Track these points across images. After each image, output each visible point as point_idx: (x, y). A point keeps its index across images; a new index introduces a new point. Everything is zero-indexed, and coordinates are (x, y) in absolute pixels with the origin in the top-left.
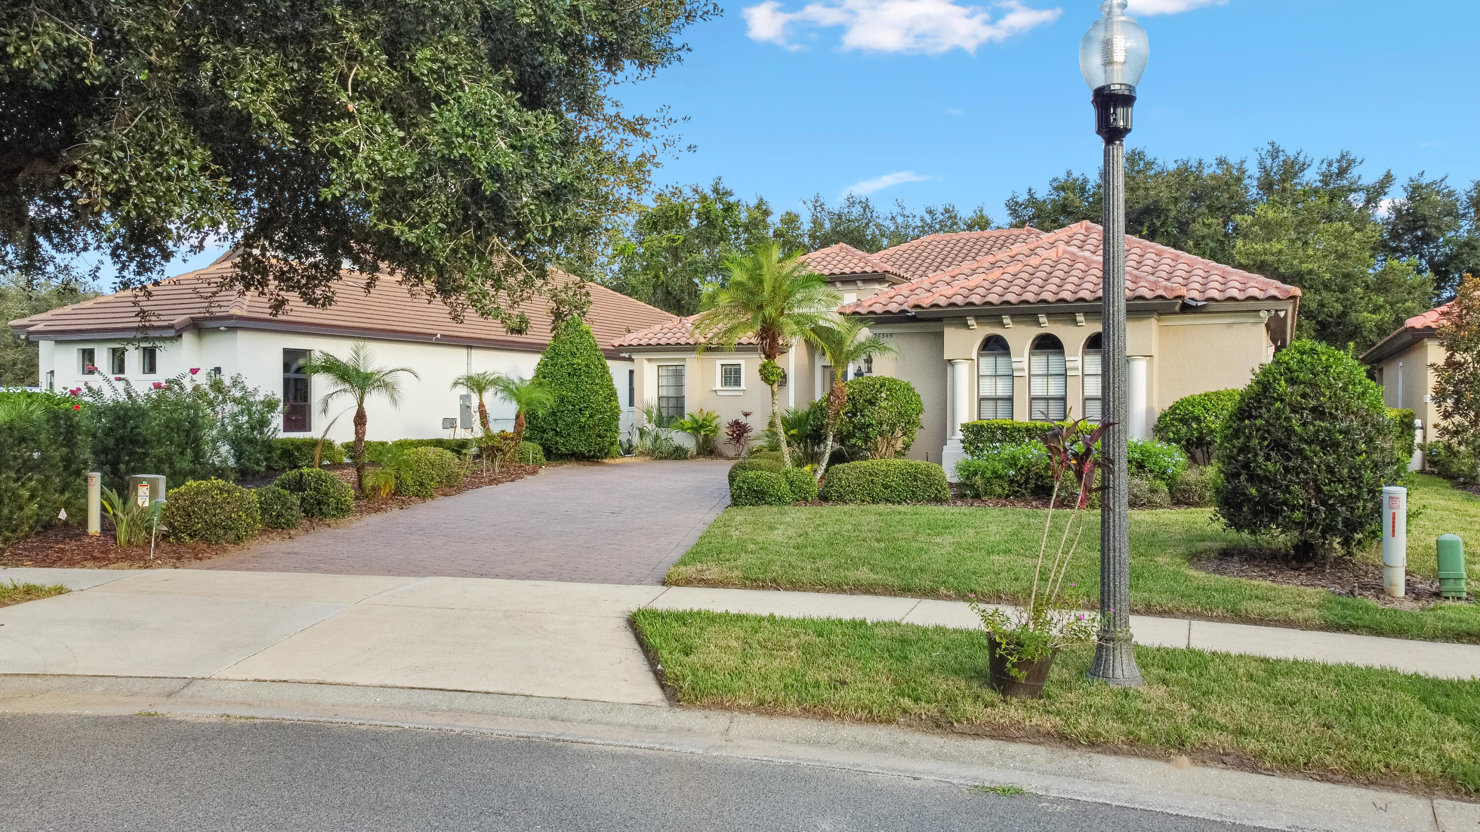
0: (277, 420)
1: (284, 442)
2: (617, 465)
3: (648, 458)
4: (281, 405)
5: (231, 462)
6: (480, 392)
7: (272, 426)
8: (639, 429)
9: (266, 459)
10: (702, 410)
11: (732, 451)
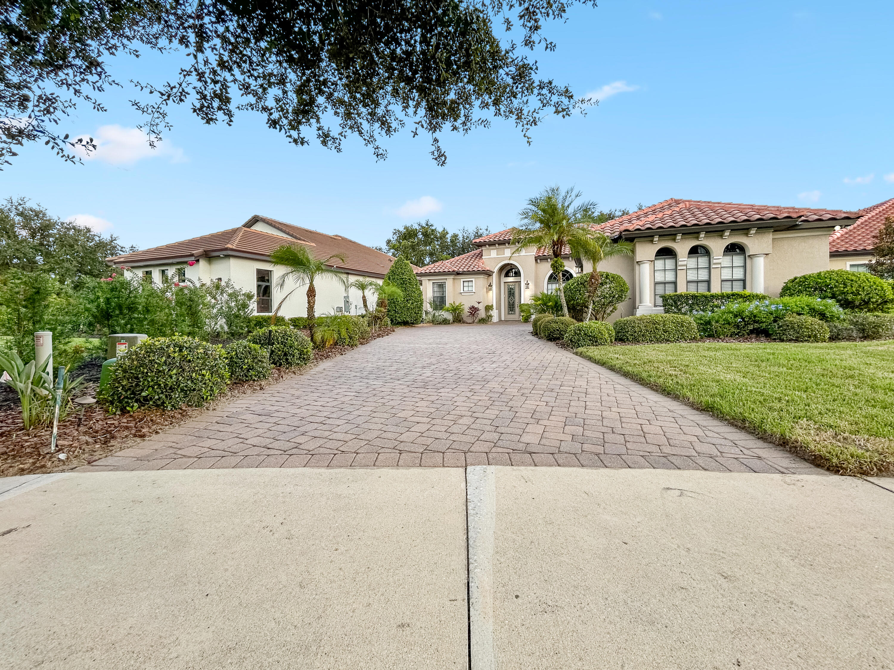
0: (253, 305)
1: (257, 317)
2: (420, 327)
3: (431, 324)
4: (255, 297)
5: (226, 328)
6: (363, 290)
7: (250, 308)
9: (247, 326)
10: (454, 302)
11: (470, 320)
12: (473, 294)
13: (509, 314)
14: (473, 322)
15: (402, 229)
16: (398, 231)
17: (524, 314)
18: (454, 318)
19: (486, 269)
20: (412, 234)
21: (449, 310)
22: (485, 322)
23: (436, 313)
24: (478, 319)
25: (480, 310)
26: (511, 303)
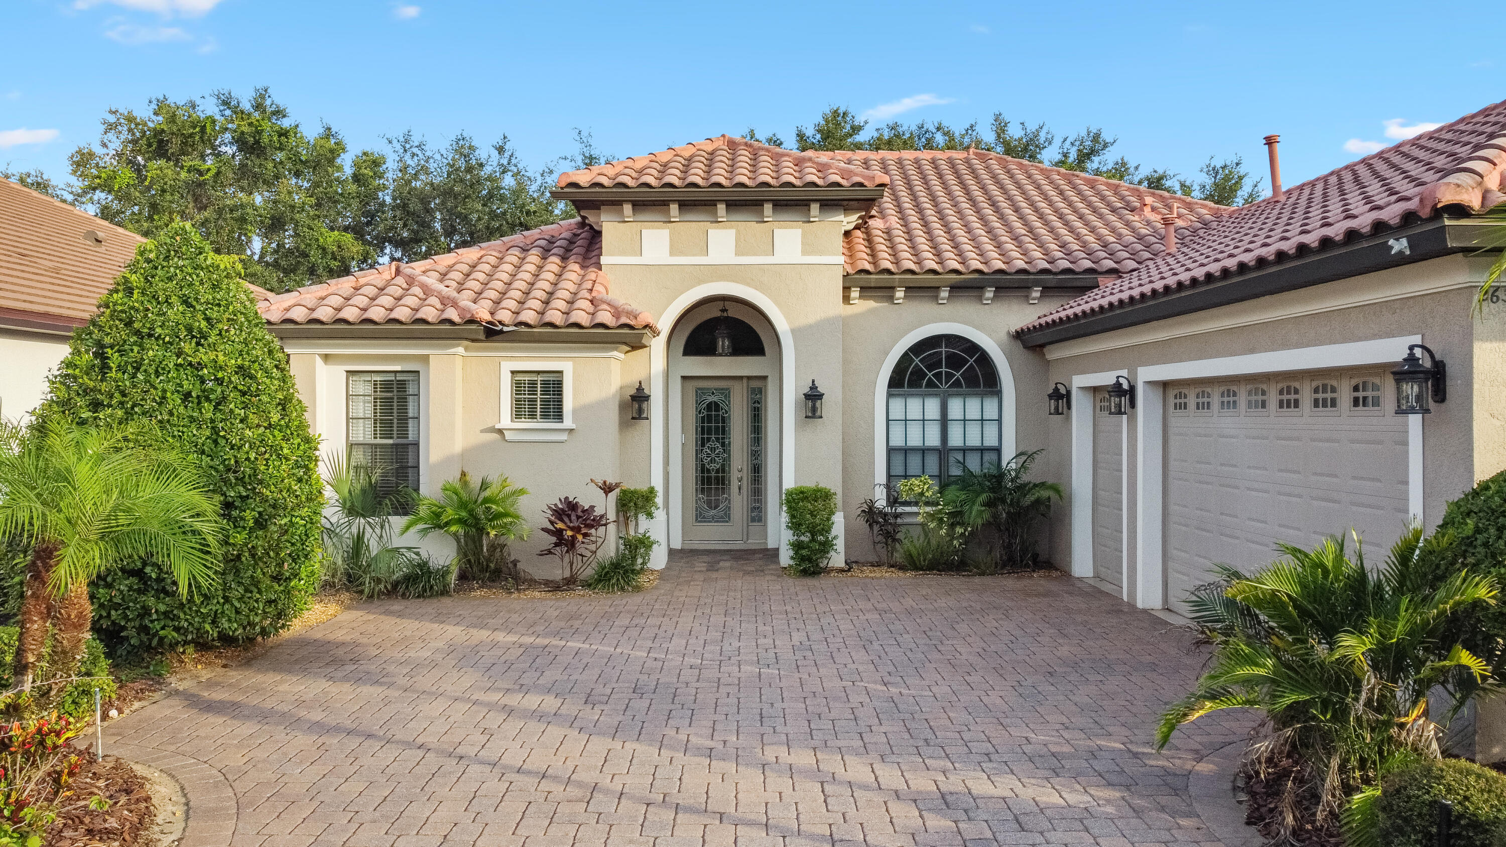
3: (345, 597)
10: (463, 474)
11: (557, 570)
12: (564, 437)
13: (700, 517)
14: (570, 583)
15: (144, 112)
16: (130, 119)
17: (803, 538)
18: (469, 561)
19: (628, 321)
20: (191, 135)
21: (444, 519)
22: (622, 581)
23: (367, 536)
24: (594, 565)
25: (598, 522)
26: (708, 471)
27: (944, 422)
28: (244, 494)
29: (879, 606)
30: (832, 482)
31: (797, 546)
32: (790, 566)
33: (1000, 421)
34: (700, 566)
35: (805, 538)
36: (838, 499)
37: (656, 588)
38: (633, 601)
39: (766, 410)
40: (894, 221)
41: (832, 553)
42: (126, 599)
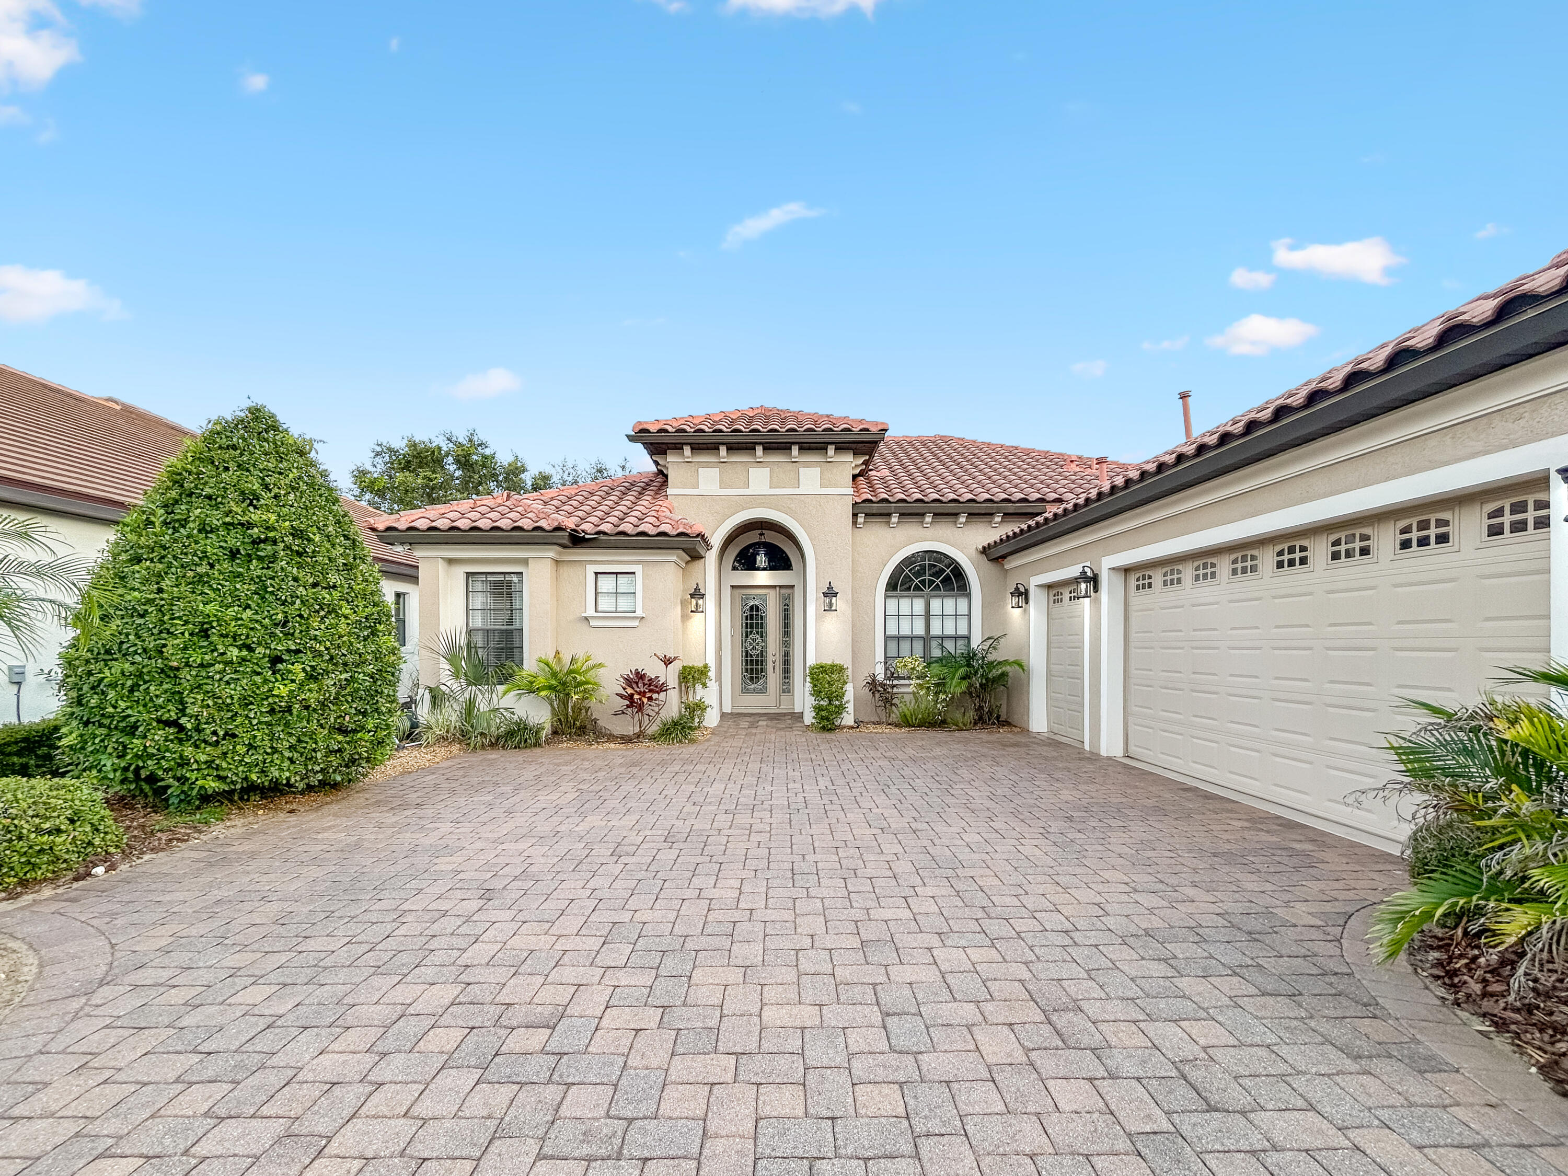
3: (455, 748)
8: (431, 690)
10: (557, 652)
11: (627, 726)
12: (636, 623)
13: (745, 690)
14: (639, 736)
15: (400, 446)
17: (822, 703)
18: (560, 720)
19: (685, 531)
20: (426, 457)
21: (536, 685)
22: (680, 735)
23: (478, 700)
24: (658, 722)
25: (662, 688)
26: (751, 656)
27: (927, 616)
28: (293, 648)
29: (887, 755)
30: (844, 660)
31: (818, 709)
32: (813, 724)
33: (969, 615)
34: (744, 724)
35: (824, 703)
36: (849, 672)
37: (708, 740)
38: (686, 750)
39: (793, 611)
40: (886, 472)
41: (845, 714)
42: (163, 749)
